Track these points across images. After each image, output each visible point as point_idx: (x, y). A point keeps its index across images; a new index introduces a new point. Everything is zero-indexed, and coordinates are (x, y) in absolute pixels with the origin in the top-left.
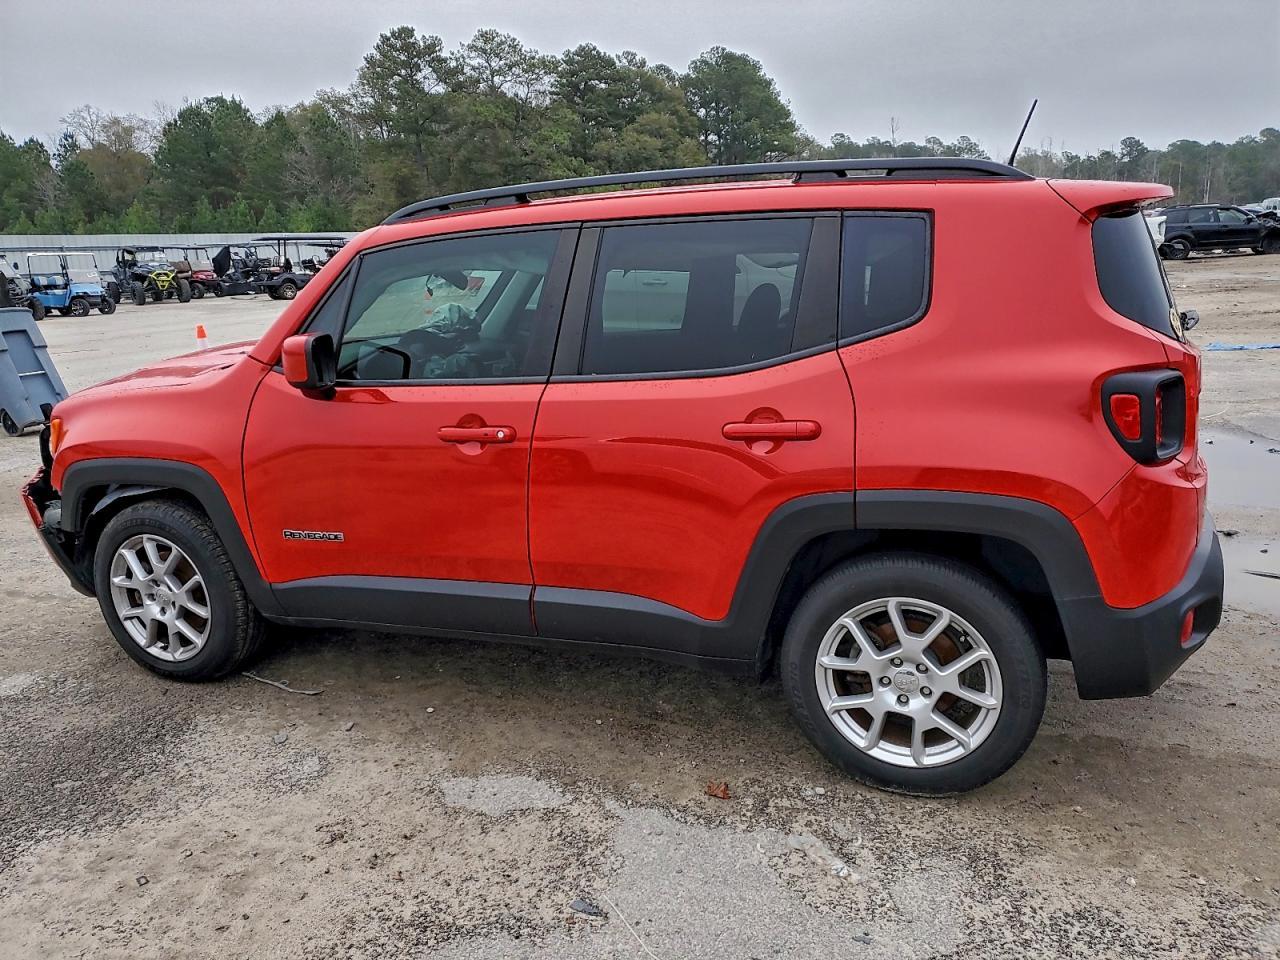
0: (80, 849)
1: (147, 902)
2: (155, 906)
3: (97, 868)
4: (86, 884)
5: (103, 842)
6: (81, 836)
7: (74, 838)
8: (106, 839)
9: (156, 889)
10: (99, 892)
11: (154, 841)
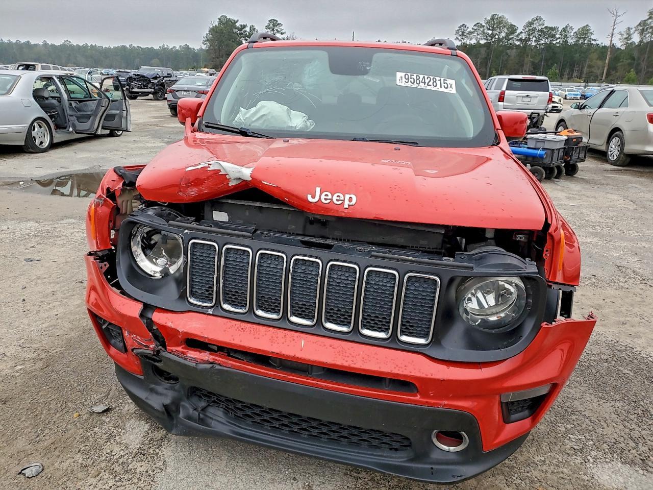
0: (639, 344)
1: (627, 319)
2: (626, 316)
3: (637, 336)
4: (644, 334)
5: (629, 341)
6: (636, 348)
7: (639, 349)
8: (626, 341)
9: (622, 319)
10: (641, 329)
11: (609, 330)
